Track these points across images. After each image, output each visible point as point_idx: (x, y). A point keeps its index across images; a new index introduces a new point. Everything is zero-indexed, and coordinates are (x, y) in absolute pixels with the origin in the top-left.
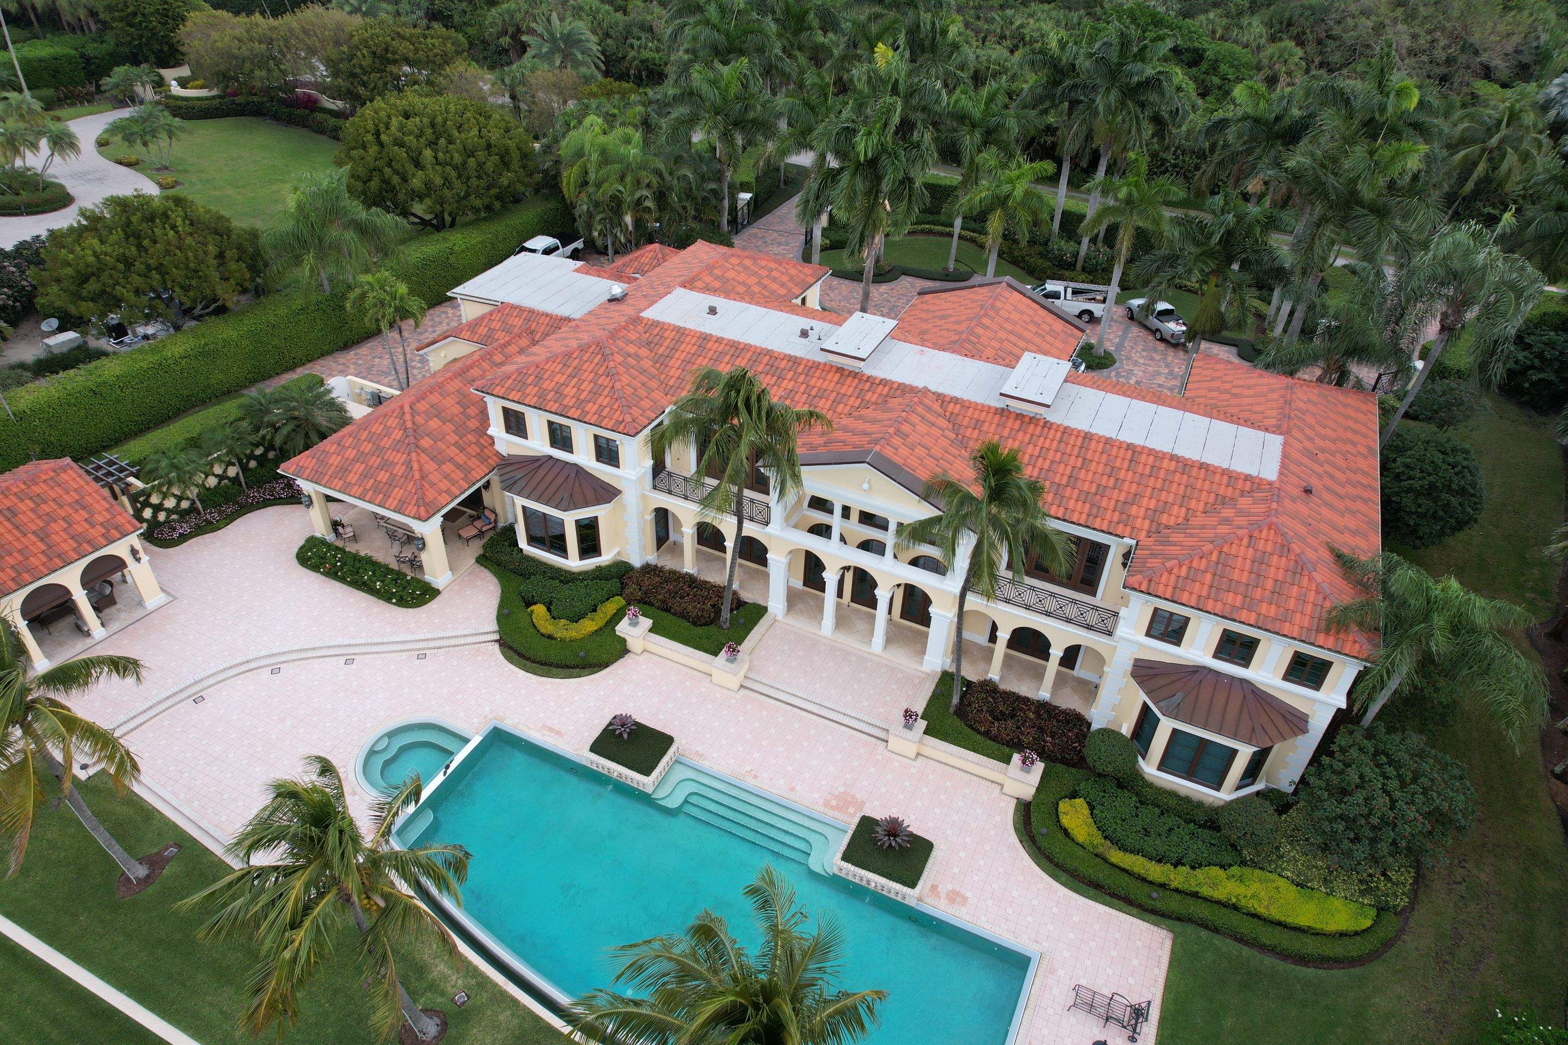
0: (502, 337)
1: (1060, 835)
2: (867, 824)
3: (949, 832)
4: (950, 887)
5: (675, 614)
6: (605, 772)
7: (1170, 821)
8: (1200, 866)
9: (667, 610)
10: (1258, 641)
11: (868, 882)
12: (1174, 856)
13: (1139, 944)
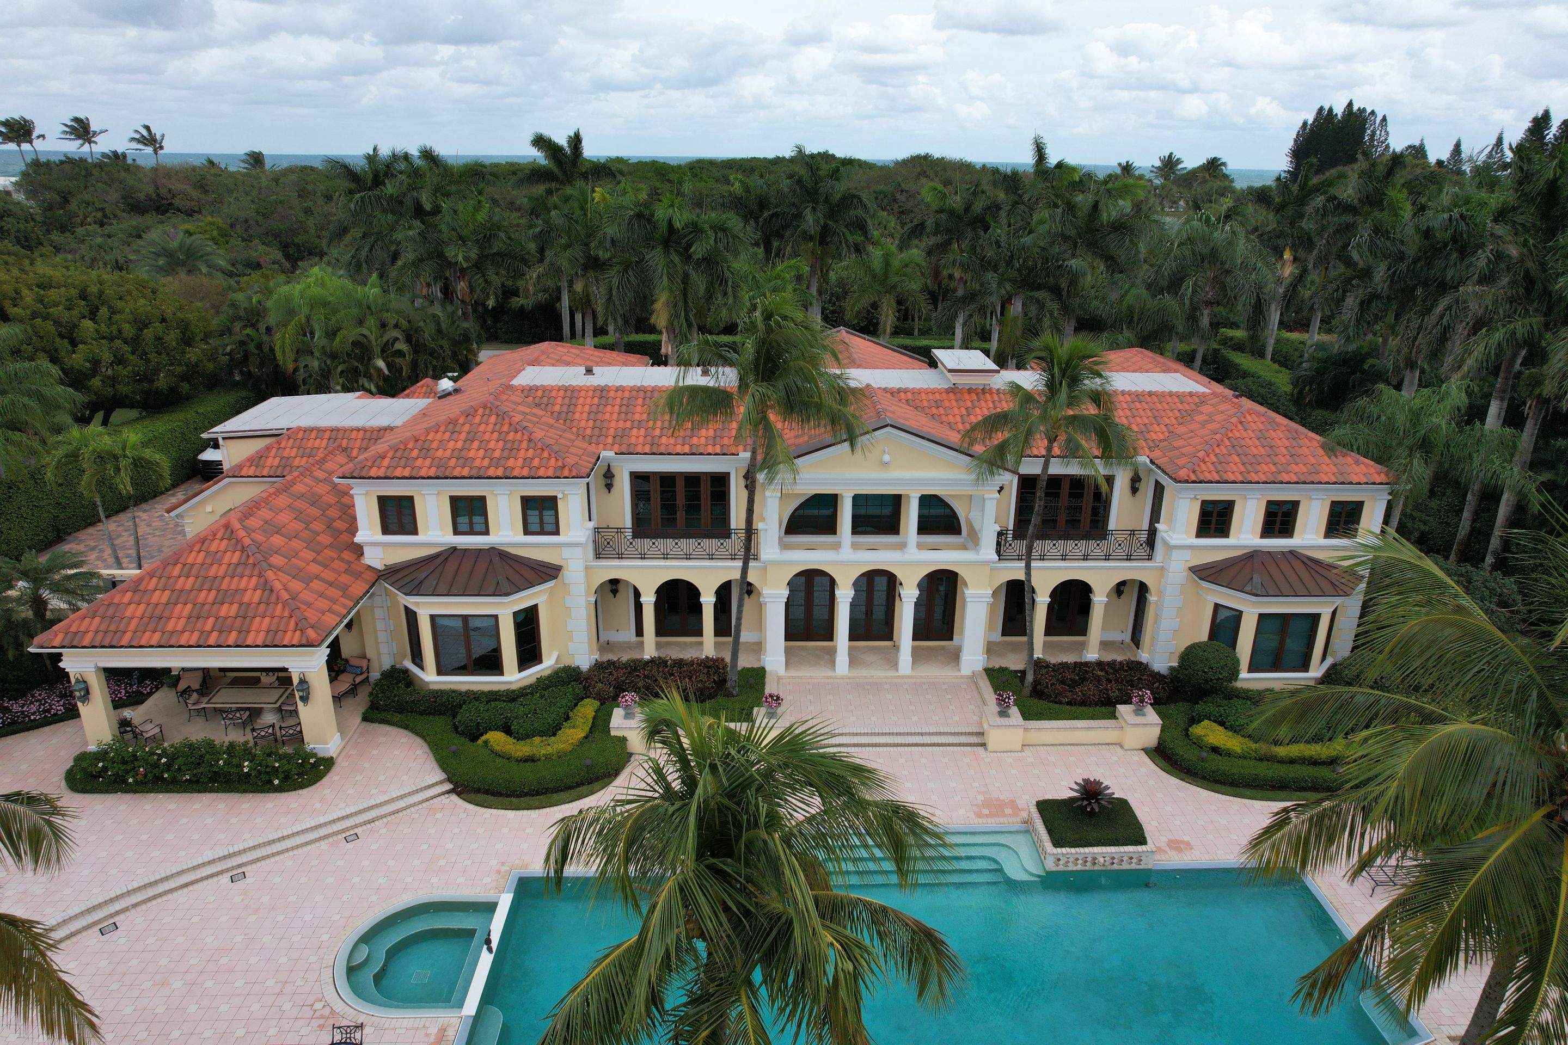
1: (1216, 755)
2: (1044, 805)
4: (1164, 839)
10: (1295, 505)
11: (1093, 861)
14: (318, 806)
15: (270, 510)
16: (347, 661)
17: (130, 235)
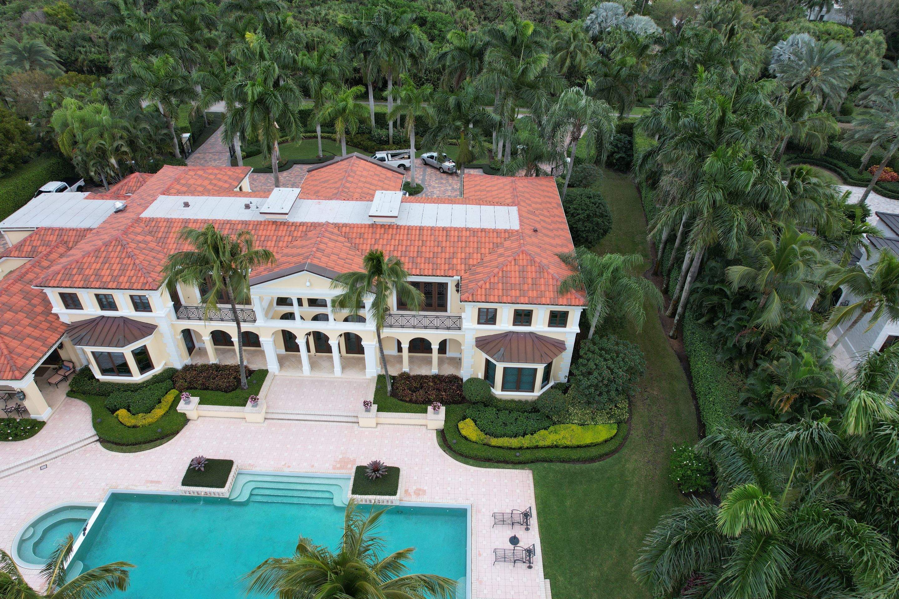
0: (44, 250)
1: (464, 441)
2: (360, 470)
3: (406, 459)
4: (415, 488)
5: (212, 390)
6: (196, 495)
7: (515, 414)
8: (535, 432)
9: (207, 389)
10: (532, 311)
11: (370, 501)
12: (522, 432)
13: (517, 481)
14: (30, 450)
15: (8, 295)
16: (63, 361)
17: (16, 12)
